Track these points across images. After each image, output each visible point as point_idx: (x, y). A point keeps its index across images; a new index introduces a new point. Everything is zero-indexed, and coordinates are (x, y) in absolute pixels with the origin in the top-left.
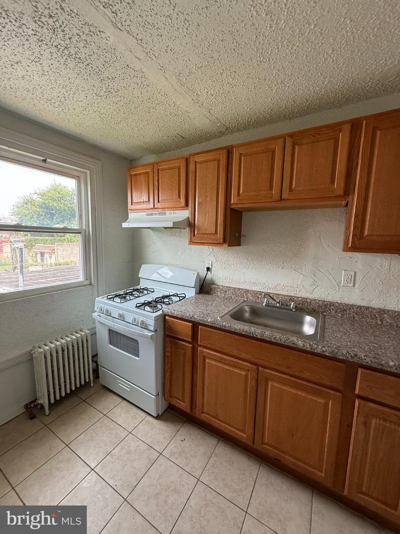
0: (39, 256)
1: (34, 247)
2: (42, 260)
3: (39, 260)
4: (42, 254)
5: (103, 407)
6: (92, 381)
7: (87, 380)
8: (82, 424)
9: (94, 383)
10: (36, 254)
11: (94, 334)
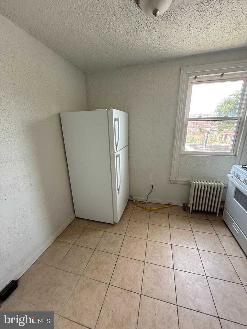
0: (224, 137)
1: (222, 131)
2: (225, 140)
3: (223, 139)
4: (226, 136)
5: (218, 230)
6: (218, 214)
7: (215, 211)
8: (203, 228)
9: (218, 215)
10: (222, 135)
11: (226, 188)
